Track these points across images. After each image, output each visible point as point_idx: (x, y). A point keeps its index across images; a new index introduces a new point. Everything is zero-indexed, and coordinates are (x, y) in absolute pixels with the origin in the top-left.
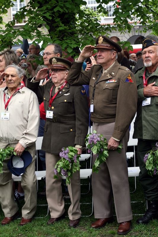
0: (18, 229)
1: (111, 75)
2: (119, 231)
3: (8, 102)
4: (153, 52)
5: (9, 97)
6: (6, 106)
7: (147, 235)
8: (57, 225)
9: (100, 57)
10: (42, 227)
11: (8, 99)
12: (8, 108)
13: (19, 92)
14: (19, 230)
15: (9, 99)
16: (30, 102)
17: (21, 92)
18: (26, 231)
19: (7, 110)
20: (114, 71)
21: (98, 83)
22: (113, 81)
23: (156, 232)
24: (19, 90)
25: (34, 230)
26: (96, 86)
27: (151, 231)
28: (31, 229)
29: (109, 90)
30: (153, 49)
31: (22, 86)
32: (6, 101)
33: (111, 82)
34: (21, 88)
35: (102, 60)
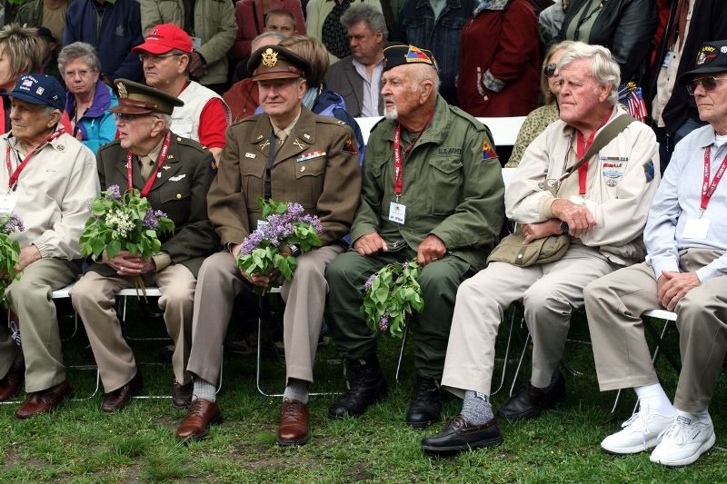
0: (9, 430)
1: (303, 141)
2: (283, 436)
3: (19, 170)
4: (401, 82)
5: (23, 158)
6: (13, 181)
7: (359, 443)
8: (120, 420)
9: (277, 100)
10: (78, 424)
11: (20, 163)
12: (16, 186)
13: (50, 146)
14: (13, 432)
15: (23, 164)
16: (73, 175)
17: (55, 147)
18: (33, 433)
19: (14, 190)
20: (307, 130)
21: (276, 165)
22: (317, 154)
23: (384, 437)
24: (50, 140)
25: (55, 433)
26: (272, 172)
27: (371, 433)
28: (47, 430)
29: (313, 179)
30: (401, 76)
31: (59, 131)
32: (14, 168)
33: (310, 157)
34: (58, 136)
35: (281, 105)
